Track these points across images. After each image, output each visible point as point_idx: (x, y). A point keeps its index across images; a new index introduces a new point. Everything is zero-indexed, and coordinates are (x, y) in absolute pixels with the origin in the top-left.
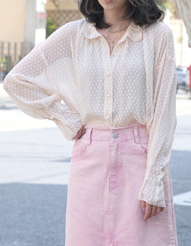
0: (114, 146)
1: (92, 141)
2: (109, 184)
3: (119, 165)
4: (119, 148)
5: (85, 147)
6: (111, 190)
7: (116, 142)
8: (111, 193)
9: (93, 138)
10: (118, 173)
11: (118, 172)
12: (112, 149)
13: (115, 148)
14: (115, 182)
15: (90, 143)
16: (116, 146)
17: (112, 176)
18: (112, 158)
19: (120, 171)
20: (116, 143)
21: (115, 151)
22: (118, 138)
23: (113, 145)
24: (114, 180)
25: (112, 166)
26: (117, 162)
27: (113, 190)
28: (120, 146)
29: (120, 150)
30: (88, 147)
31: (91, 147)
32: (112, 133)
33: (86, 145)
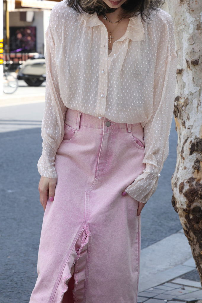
0: (107, 135)
1: (81, 127)
2: (96, 171)
3: (109, 154)
4: (111, 137)
5: (74, 132)
6: (97, 177)
7: (108, 130)
8: (96, 180)
9: (82, 123)
10: (106, 162)
11: (106, 160)
12: (105, 138)
13: (107, 137)
14: (102, 170)
15: (79, 128)
16: (108, 134)
17: (100, 163)
18: (103, 147)
19: (108, 160)
20: (109, 132)
21: (107, 140)
22: (110, 126)
23: (105, 134)
24: (102, 167)
25: (101, 155)
26: (107, 151)
27: (100, 177)
28: (112, 134)
29: (111, 139)
30: (77, 133)
31: (79, 132)
32: (105, 121)
33: (74, 130)
